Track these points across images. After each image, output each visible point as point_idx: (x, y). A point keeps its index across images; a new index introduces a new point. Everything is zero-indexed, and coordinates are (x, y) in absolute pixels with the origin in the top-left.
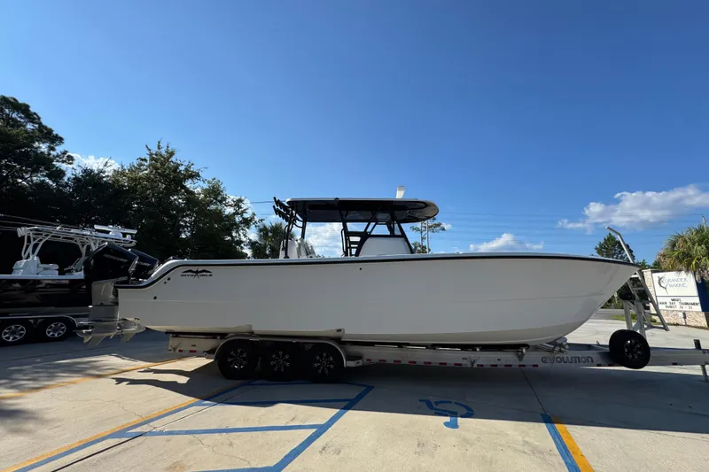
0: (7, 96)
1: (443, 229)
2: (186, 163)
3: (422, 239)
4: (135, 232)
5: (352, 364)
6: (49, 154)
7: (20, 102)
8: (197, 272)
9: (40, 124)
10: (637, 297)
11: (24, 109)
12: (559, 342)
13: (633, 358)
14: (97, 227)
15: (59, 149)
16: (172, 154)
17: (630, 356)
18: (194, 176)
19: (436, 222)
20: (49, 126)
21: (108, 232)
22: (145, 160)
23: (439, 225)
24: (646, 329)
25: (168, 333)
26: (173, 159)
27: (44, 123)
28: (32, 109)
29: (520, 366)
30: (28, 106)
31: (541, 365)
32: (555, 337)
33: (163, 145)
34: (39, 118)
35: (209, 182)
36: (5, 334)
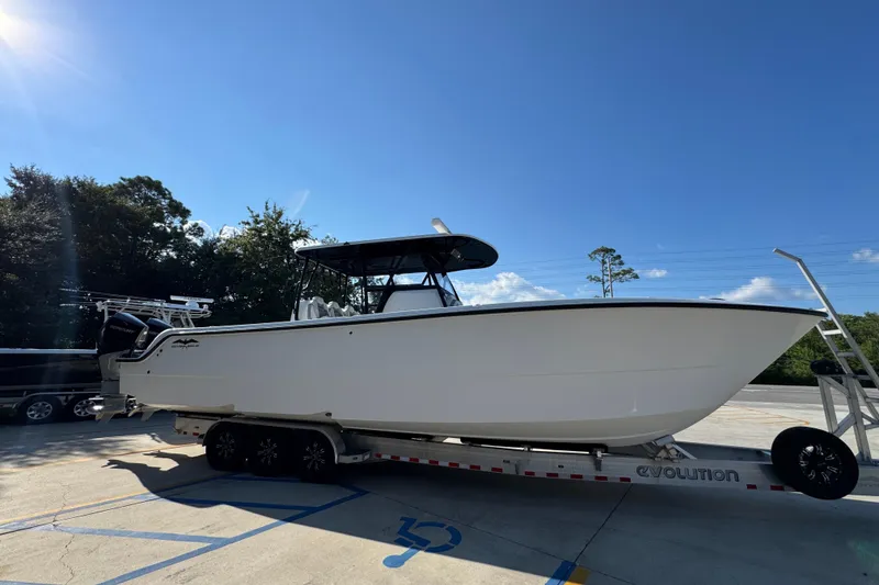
0: (141, 175)
1: (636, 277)
2: (297, 223)
3: (605, 292)
4: (211, 301)
5: (348, 460)
6: (181, 228)
7: (154, 179)
8: (185, 342)
9: (171, 199)
10: (847, 369)
11: (157, 186)
12: (660, 443)
13: (819, 477)
14: (173, 298)
15: (190, 223)
16: (280, 214)
17: (812, 475)
18: (303, 235)
19: (625, 267)
20: (178, 200)
21: (184, 303)
22: (248, 223)
23: (629, 271)
24: (866, 427)
25: (174, 412)
26: (282, 219)
27: (174, 198)
28: (164, 186)
29: (597, 478)
30: (160, 183)
31: (636, 479)
32: (658, 434)
33: (271, 205)
34: (170, 193)
35: (322, 242)
36: (78, 408)
